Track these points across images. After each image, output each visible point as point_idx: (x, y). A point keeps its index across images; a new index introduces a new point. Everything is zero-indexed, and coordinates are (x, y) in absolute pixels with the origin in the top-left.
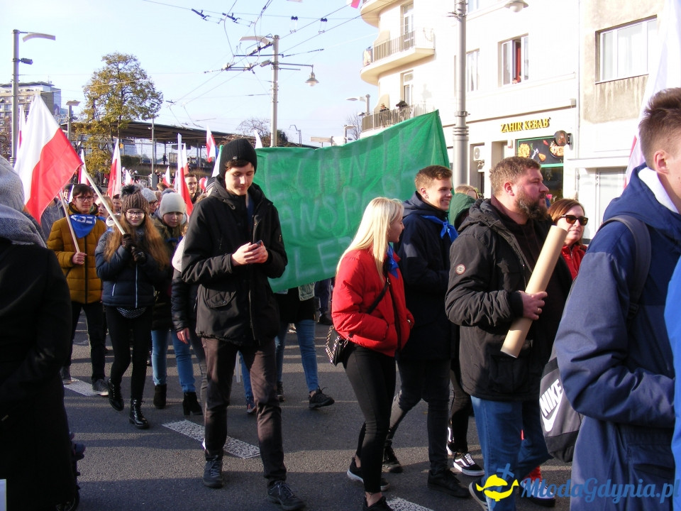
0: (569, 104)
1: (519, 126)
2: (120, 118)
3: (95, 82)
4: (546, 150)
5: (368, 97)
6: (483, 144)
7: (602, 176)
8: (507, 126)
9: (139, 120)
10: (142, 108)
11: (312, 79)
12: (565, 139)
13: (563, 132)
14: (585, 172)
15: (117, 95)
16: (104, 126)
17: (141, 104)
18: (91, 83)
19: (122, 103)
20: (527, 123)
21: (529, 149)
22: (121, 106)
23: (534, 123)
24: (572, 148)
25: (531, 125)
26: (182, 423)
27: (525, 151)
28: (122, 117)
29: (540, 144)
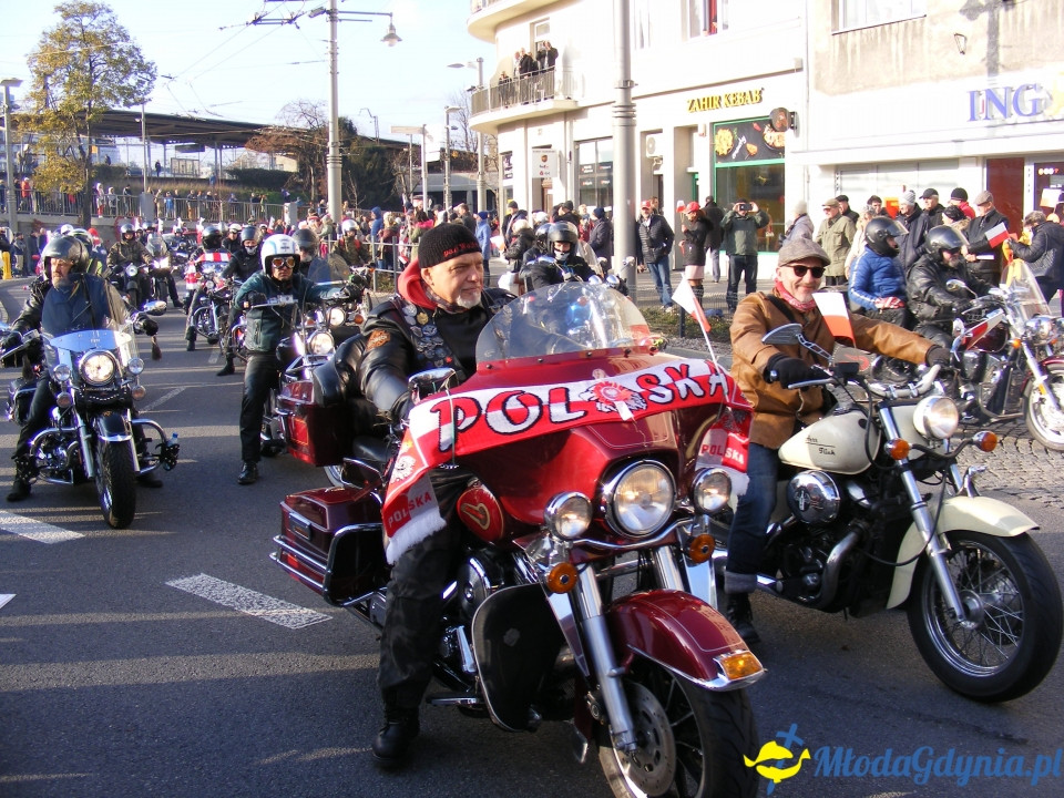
0: (793, 67)
1: (716, 102)
2: (90, 104)
3: (45, 47)
4: (758, 138)
5: (480, 61)
6: (660, 131)
7: (844, 176)
8: (696, 102)
9: (120, 107)
10: (124, 88)
11: (391, 36)
12: (788, 120)
13: (783, 110)
14: (819, 171)
15: (82, 69)
16: (64, 118)
17: (121, 81)
18: (39, 50)
19: (91, 81)
20: (727, 97)
21: (731, 137)
22: (91, 86)
23: (738, 97)
24: (797, 135)
25: (733, 100)
26: (197, 578)
27: (725, 140)
28: (93, 103)
29: (747, 129)
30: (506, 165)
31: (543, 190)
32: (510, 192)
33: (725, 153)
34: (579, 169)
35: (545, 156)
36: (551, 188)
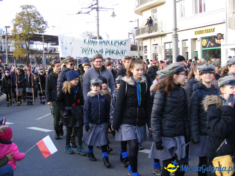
0: (222, 22)
1: (202, 32)
2: (29, 33)
3: (17, 17)
4: (214, 42)
5: (138, 20)
6: (187, 40)
8: (197, 32)
9: (37, 33)
10: (39, 28)
11: (114, 15)
13: (220, 34)
14: (230, 50)
15: (27, 23)
16: (22, 37)
17: (38, 26)
18: (15, 18)
19: (30, 26)
20: (205, 30)
21: (206, 41)
22: (30, 27)
23: (208, 31)
24: (224, 40)
25: (207, 31)
27: (205, 42)
28: (30, 33)
29: (211, 39)
30: (145, 50)
31: (156, 56)
32: (146, 56)
33: (205, 46)
34: (166, 50)
35: (156, 47)
36: (158, 56)
